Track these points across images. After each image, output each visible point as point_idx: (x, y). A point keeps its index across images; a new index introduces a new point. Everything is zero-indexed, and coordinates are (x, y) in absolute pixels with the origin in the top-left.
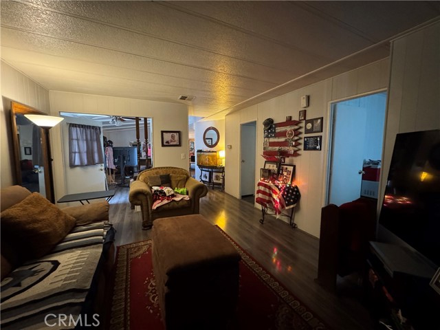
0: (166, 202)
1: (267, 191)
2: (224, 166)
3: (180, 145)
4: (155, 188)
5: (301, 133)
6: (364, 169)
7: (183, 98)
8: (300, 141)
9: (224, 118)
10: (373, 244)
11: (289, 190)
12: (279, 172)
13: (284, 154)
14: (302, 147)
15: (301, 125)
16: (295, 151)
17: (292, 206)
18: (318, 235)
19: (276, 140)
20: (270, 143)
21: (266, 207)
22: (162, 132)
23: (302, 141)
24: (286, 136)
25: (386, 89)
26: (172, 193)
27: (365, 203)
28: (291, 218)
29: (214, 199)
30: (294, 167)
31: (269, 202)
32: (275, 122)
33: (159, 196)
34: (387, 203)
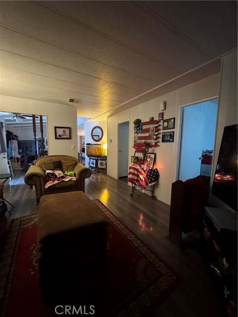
0: (56, 182)
1: (136, 172)
2: (106, 155)
3: (70, 138)
4: (48, 171)
5: (160, 130)
6: (203, 156)
7: (71, 100)
8: (159, 136)
9: (106, 119)
10: (207, 208)
11: (151, 171)
12: (144, 159)
13: (148, 145)
14: (160, 140)
15: (160, 124)
16: (156, 143)
17: (153, 184)
18: (169, 203)
19: (143, 135)
20: (138, 137)
21: (135, 184)
22: (56, 128)
23: (160, 136)
24: (149, 132)
25: (218, 96)
26: (62, 175)
27: (202, 180)
28: (153, 192)
29: (99, 180)
30: (155, 154)
31: (138, 181)
32: (142, 122)
33: (51, 178)
34: (217, 180)
